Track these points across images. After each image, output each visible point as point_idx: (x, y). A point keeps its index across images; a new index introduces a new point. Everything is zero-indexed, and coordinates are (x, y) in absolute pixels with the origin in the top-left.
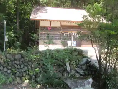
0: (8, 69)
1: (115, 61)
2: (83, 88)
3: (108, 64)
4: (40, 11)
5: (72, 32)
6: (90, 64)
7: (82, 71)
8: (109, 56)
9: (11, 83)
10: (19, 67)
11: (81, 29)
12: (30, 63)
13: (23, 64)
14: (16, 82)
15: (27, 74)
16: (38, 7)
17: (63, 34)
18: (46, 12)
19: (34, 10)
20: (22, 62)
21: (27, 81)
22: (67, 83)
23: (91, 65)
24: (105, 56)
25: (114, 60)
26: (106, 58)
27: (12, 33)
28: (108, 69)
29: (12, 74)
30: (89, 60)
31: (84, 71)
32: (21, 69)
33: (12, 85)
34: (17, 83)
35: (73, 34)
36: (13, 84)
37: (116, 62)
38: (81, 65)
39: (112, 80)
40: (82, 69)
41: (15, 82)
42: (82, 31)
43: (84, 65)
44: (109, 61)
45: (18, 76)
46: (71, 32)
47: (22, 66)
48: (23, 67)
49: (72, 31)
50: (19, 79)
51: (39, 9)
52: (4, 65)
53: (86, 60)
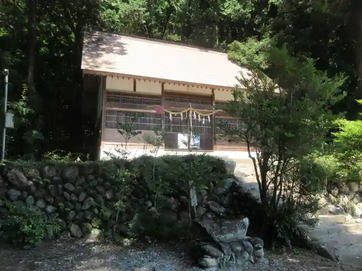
0: (47, 203)
1: (291, 185)
2: (233, 235)
3: (278, 192)
4: (104, 46)
5: (191, 112)
6: (240, 193)
7: (222, 209)
8: (281, 176)
9: (56, 236)
10: (74, 198)
11: (214, 104)
12: (101, 189)
13: (85, 190)
14: (69, 235)
15: (94, 215)
16: (97, 33)
17: (167, 114)
18: (122, 52)
19: (88, 43)
20: (81, 185)
21: (96, 232)
22: (204, 226)
23: (243, 193)
24: (273, 176)
25: (289, 182)
26: (276, 178)
27: (21, 103)
28: (278, 199)
29: (57, 215)
30: (238, 183)
31: (225, 208)
32: (79, 202)
33: (61, 241)
34: (72, 236)
35: (193, 117)
36: (62, 237)
37: (293, 187)
38: (219, 196)
39: (285, 220)
40: (222, 204)
41: (67, 234)
42: (216, 109)
43: (225, 194)
44: (280, 184)
45: (73, 221)
46: (188, 111)
47: (83, 196)
48: (85, 198)
49: (191, 109)
50: (77, 227)
51: (100, 41)
52: (37, 195)
53: (231, 184)
